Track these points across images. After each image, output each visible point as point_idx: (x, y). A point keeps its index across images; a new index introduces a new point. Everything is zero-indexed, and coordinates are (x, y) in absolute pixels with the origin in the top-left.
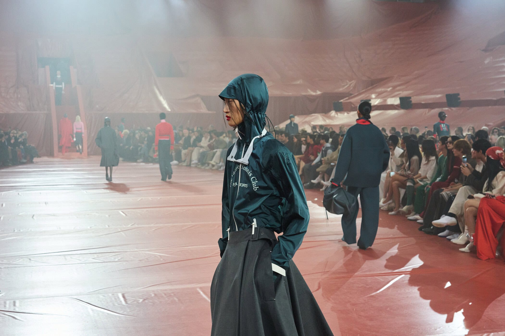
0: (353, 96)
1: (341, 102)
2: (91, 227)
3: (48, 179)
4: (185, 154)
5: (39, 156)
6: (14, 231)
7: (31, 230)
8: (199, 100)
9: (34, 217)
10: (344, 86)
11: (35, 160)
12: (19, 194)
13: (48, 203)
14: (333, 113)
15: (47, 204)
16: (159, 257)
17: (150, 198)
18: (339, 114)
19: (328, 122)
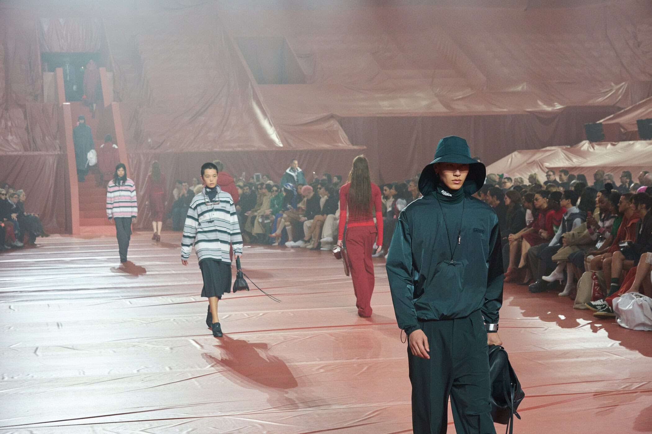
0: (622, 111)
1: (601, 124)
2: (138, 371)
3: (62, 277)
4: (310, 228)
5: (45, 234)
6: (3, 378)
7: (33, 377)
8: (336, 125)
9: (38, 353)
10: (607, 92)
11: (39, 241)
12: (10, 307)
13: (61, 325)
14: (585, 145)
15: (60, 327)
16: (260, 427)
17: (245, 313)
18: (596, 147)
19: (576, 162)
